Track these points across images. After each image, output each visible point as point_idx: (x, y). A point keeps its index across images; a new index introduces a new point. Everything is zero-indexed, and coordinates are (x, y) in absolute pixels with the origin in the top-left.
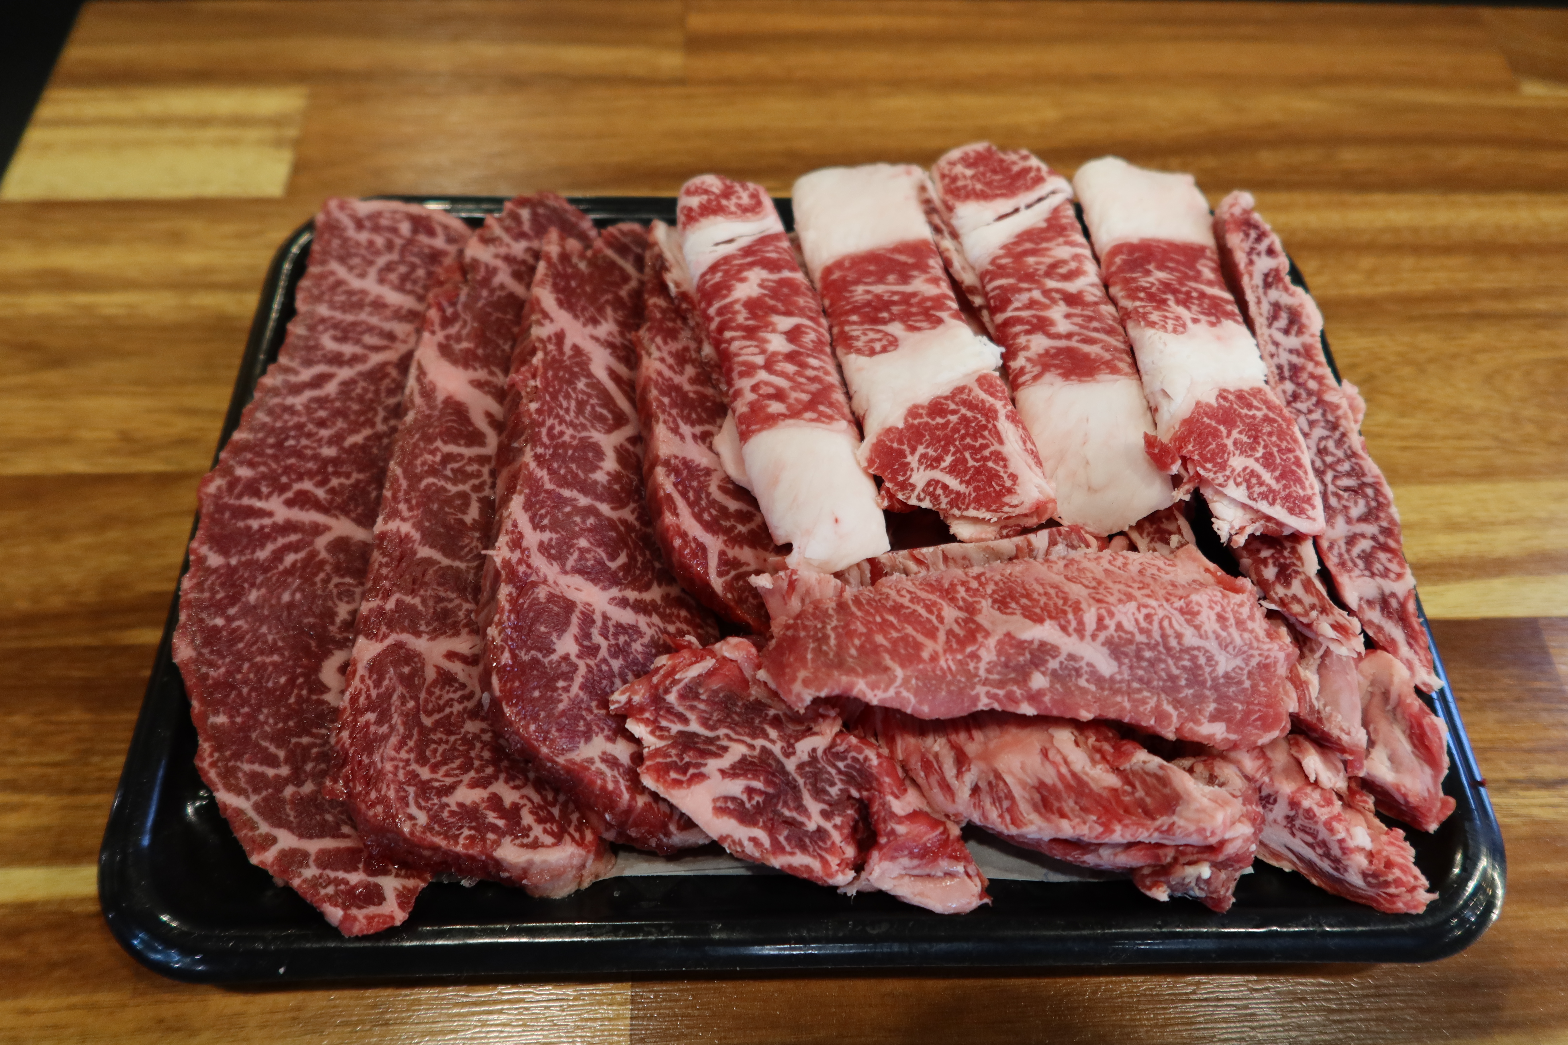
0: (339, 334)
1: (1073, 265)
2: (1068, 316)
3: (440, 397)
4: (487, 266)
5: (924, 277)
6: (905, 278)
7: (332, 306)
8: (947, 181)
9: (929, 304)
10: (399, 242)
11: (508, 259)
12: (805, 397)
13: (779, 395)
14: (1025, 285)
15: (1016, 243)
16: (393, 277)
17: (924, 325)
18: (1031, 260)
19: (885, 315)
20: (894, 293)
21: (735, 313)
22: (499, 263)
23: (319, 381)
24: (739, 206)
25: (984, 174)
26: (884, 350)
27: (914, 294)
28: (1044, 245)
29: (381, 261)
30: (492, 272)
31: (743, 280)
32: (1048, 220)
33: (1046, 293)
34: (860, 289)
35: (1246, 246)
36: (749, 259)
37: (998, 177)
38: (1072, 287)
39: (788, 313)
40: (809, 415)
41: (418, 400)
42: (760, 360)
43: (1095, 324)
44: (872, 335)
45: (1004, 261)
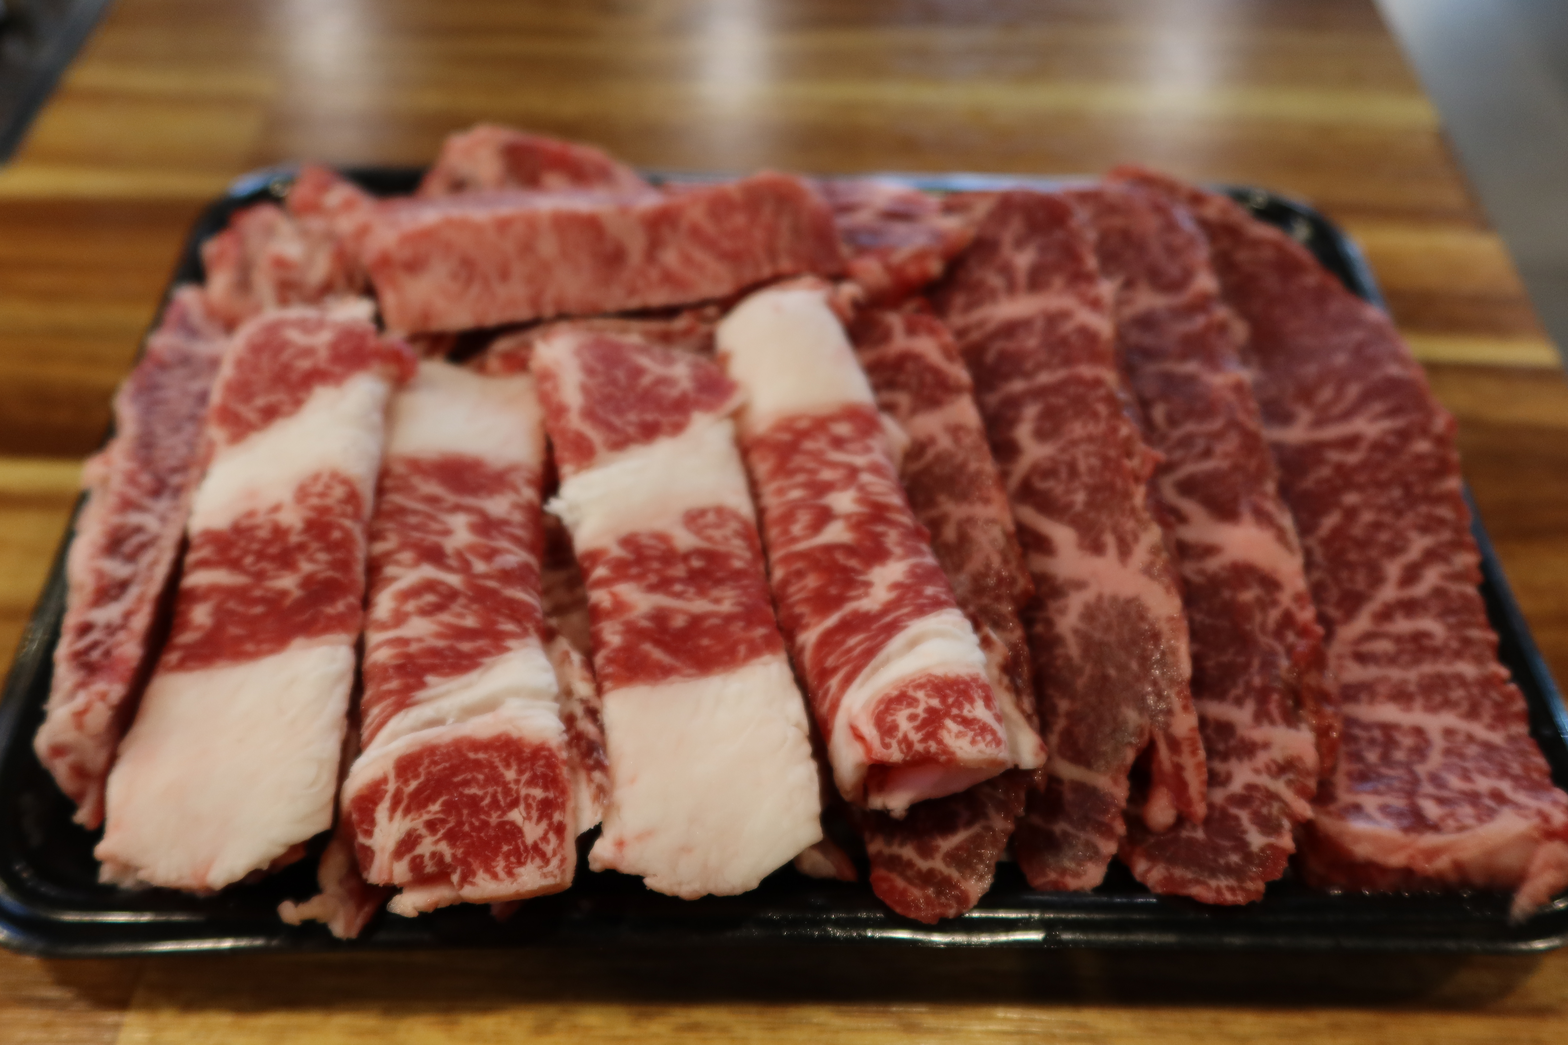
0: (1426, 642)
1: (411, 606)
2: (447, 532)
3: (1247, 517)
4: (1272, 722)
5: (633, 615)
6: (660, 617)
7: (1461, 680)
8: (557, 817)
9: (634, 571)
10: (1428, 788)
11: (1248, 749)
12: (809, 445)
13: (838, 443)
14: (492, 584)
15: (483, 653)
16: (1408, 741)
17: (645, 541)
18: (470, 622)
19: (696, 563)
20: (679, 595)
21: (900, 544)
22: (1258, 734)
23: (1411, 575)
24: (913, 702)
25: (495, 803)
26: (702, 513)
27: (652, 588)
28: (441, 643)
29: (1435, 760)
30: (1261, 716)
31: (896, 586)
32: (422, 685)
33: (465, 568)
34: (727, 607)
35: (121, 636)
36: (888, 619)
37: (473, 790)
38: (428, 571)
39: (829, 549)
40: (803, 424)
41: (1270, 506)
42: (865, 478)
43: (413, 520)
44: (717, 534)
45: (509, 627)
